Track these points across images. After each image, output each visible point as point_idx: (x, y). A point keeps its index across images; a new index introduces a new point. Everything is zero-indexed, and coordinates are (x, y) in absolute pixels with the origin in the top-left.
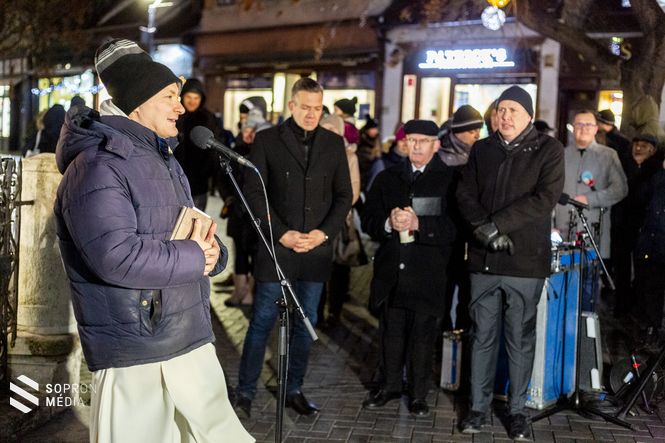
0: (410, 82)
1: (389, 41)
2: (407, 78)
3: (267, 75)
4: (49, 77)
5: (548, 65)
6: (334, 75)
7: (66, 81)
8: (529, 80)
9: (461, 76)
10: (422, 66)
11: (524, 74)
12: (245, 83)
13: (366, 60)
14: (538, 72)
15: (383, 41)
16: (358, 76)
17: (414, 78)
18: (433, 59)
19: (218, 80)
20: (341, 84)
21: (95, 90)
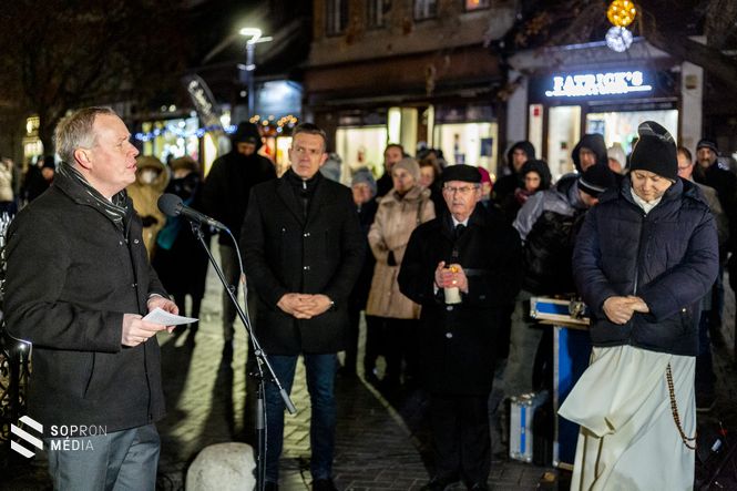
0: (536, 113)
1: (512, 68)
2: (532, 108)
3: (381, 110)
4: (152, 121)
5: (691, 87)
6: (452, 107)
7: (170, 125)
8: (670, 105)
9: (591, 103)
10: (548, 94)
11: (663, 99)
12: (357, 120)
13: (486, 90)
14: (680, 96)
15: (505, 68)
16: (478, 108)
17: (540, 107)
18: (562, 86)
19: (329, 117)
20: (460, 117)
21: (200, 132)
